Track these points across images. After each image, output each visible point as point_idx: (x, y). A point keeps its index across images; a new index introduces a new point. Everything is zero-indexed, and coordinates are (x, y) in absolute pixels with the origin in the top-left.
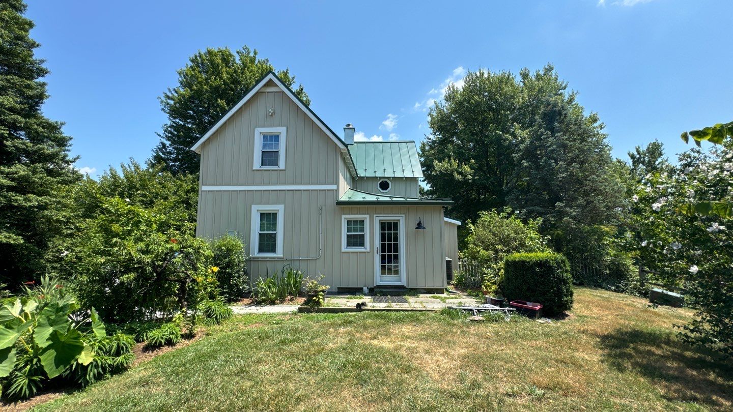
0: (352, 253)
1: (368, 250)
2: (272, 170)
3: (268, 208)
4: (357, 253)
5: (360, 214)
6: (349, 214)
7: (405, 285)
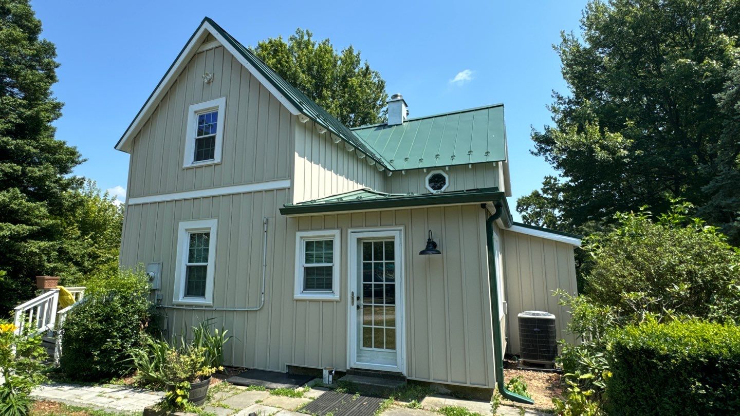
0: (310, 301)
1: (337, 297)
2: (206, 166)
3: (198, 225)
4: (318, 301)
5: (325, 229)
6: (307, 230)
7: (405, 373)
